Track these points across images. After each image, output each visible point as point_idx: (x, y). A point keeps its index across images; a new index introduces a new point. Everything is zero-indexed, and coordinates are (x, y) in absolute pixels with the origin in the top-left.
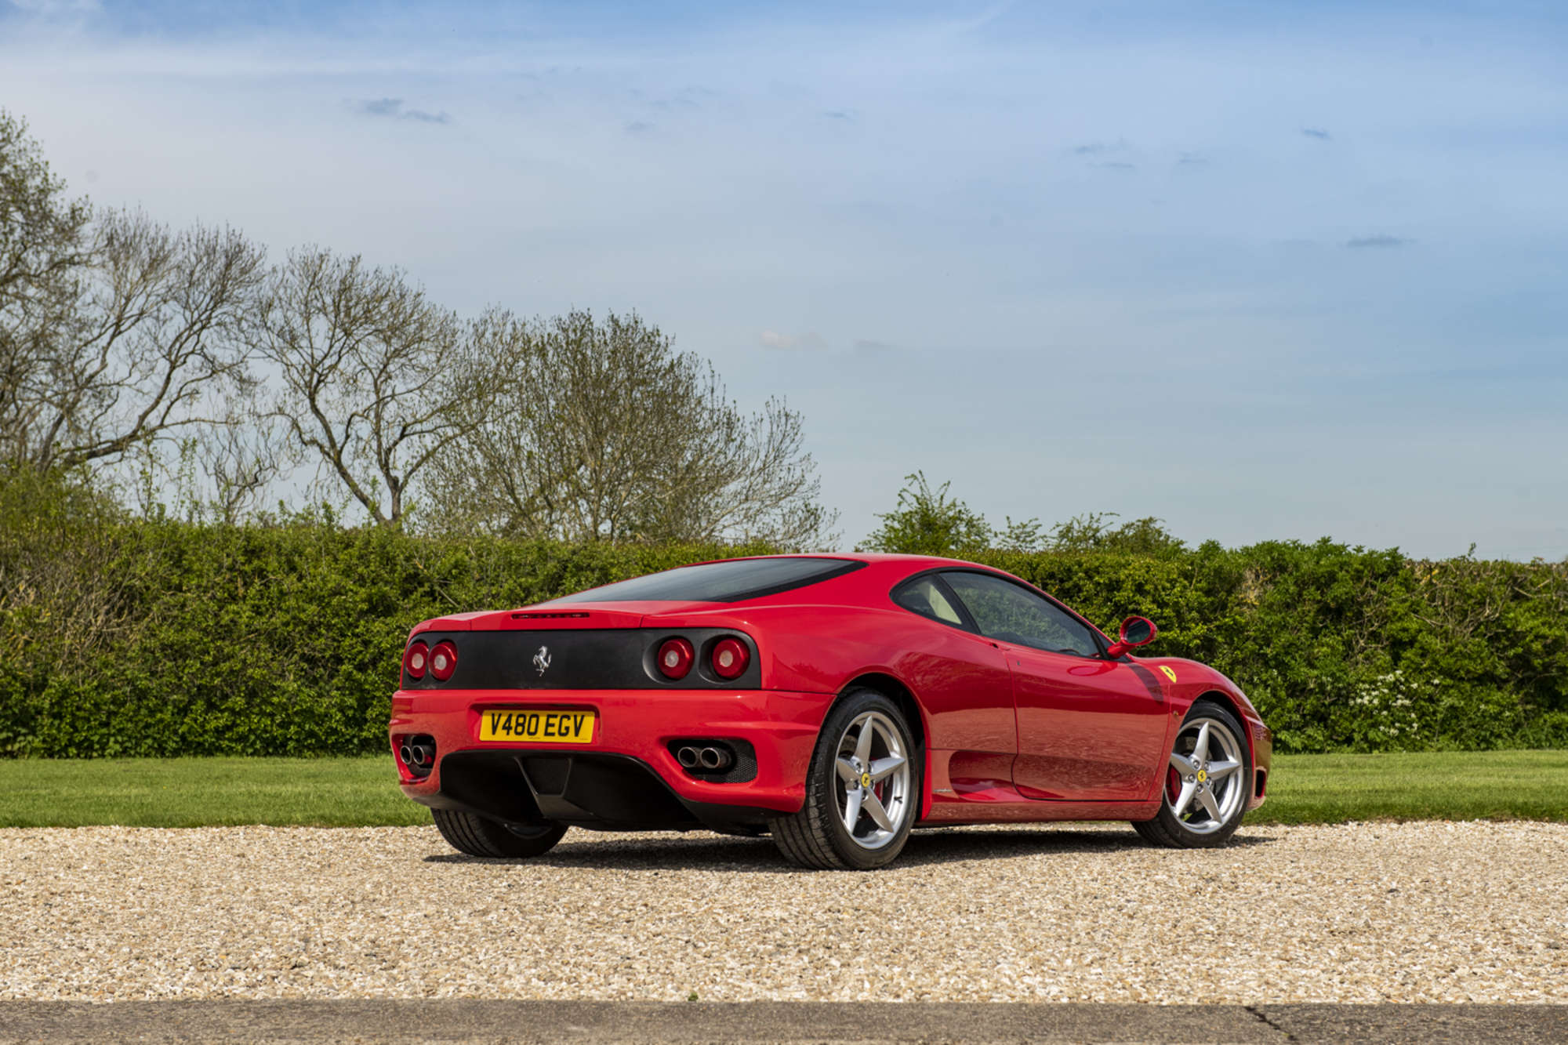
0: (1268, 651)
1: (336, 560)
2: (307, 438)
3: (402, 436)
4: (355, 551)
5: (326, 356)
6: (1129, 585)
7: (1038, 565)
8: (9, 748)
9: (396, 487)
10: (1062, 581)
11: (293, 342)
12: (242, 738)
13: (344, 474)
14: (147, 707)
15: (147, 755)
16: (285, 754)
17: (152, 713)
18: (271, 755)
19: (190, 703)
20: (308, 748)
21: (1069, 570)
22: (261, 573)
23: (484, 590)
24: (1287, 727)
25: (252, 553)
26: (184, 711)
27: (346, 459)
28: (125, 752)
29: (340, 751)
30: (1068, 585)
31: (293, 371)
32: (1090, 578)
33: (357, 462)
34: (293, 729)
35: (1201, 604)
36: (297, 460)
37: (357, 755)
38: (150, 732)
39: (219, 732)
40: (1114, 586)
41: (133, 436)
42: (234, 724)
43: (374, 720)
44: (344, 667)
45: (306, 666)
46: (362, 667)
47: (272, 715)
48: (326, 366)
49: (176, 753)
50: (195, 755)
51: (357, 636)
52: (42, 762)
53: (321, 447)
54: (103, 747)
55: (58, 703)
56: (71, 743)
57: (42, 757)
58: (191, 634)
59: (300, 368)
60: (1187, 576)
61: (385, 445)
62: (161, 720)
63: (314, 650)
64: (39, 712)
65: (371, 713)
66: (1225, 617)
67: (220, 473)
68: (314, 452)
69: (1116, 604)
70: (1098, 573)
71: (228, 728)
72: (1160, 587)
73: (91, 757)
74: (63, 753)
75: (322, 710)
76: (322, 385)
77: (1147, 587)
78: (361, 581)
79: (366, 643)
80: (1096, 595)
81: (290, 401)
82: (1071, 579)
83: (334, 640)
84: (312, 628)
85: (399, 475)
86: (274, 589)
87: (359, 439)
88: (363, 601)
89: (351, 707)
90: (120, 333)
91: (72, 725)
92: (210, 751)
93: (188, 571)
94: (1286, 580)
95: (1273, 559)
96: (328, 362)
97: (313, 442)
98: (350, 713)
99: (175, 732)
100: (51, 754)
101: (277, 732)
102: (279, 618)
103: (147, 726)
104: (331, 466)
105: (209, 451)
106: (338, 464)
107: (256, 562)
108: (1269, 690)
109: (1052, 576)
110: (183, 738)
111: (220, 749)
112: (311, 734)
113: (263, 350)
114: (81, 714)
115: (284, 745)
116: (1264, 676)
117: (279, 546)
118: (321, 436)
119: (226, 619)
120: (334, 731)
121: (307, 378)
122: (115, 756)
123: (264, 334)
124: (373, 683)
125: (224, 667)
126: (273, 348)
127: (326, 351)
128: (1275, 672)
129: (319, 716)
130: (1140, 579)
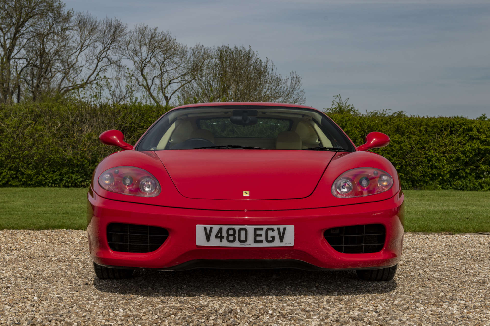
2: (140, 84)
3: (169, 84)
5: (146, 59)
6: (475, 129)
7: (443, 122)
8: (83, 184)
9: (167, 99)
10: (451, 128)
11: (136, 54)
13: (151, 95)
21: (453, 124)
30: (453, 129)
31: (136, 63)
32: (461, 126)
40: (471, 130)
41: (86, 83)
48: (146, 61)
53: (145, 87)
59: (138, 62)
69: (471, 136)
70: (464, 125)
72: (485, 130)
76: (145, 67)
80: (463, 133)
81: (136, 72)
82: (454, 127)
90: (82, 51)
96: (147, 60)
97: (143, 85)
109: (447, 126)
113: (127, 57)
118: (145, 83)
121: (140, 65)
123: (127, 52)
126: (130, 56)
127: (146, 56)
130: (479, 127)
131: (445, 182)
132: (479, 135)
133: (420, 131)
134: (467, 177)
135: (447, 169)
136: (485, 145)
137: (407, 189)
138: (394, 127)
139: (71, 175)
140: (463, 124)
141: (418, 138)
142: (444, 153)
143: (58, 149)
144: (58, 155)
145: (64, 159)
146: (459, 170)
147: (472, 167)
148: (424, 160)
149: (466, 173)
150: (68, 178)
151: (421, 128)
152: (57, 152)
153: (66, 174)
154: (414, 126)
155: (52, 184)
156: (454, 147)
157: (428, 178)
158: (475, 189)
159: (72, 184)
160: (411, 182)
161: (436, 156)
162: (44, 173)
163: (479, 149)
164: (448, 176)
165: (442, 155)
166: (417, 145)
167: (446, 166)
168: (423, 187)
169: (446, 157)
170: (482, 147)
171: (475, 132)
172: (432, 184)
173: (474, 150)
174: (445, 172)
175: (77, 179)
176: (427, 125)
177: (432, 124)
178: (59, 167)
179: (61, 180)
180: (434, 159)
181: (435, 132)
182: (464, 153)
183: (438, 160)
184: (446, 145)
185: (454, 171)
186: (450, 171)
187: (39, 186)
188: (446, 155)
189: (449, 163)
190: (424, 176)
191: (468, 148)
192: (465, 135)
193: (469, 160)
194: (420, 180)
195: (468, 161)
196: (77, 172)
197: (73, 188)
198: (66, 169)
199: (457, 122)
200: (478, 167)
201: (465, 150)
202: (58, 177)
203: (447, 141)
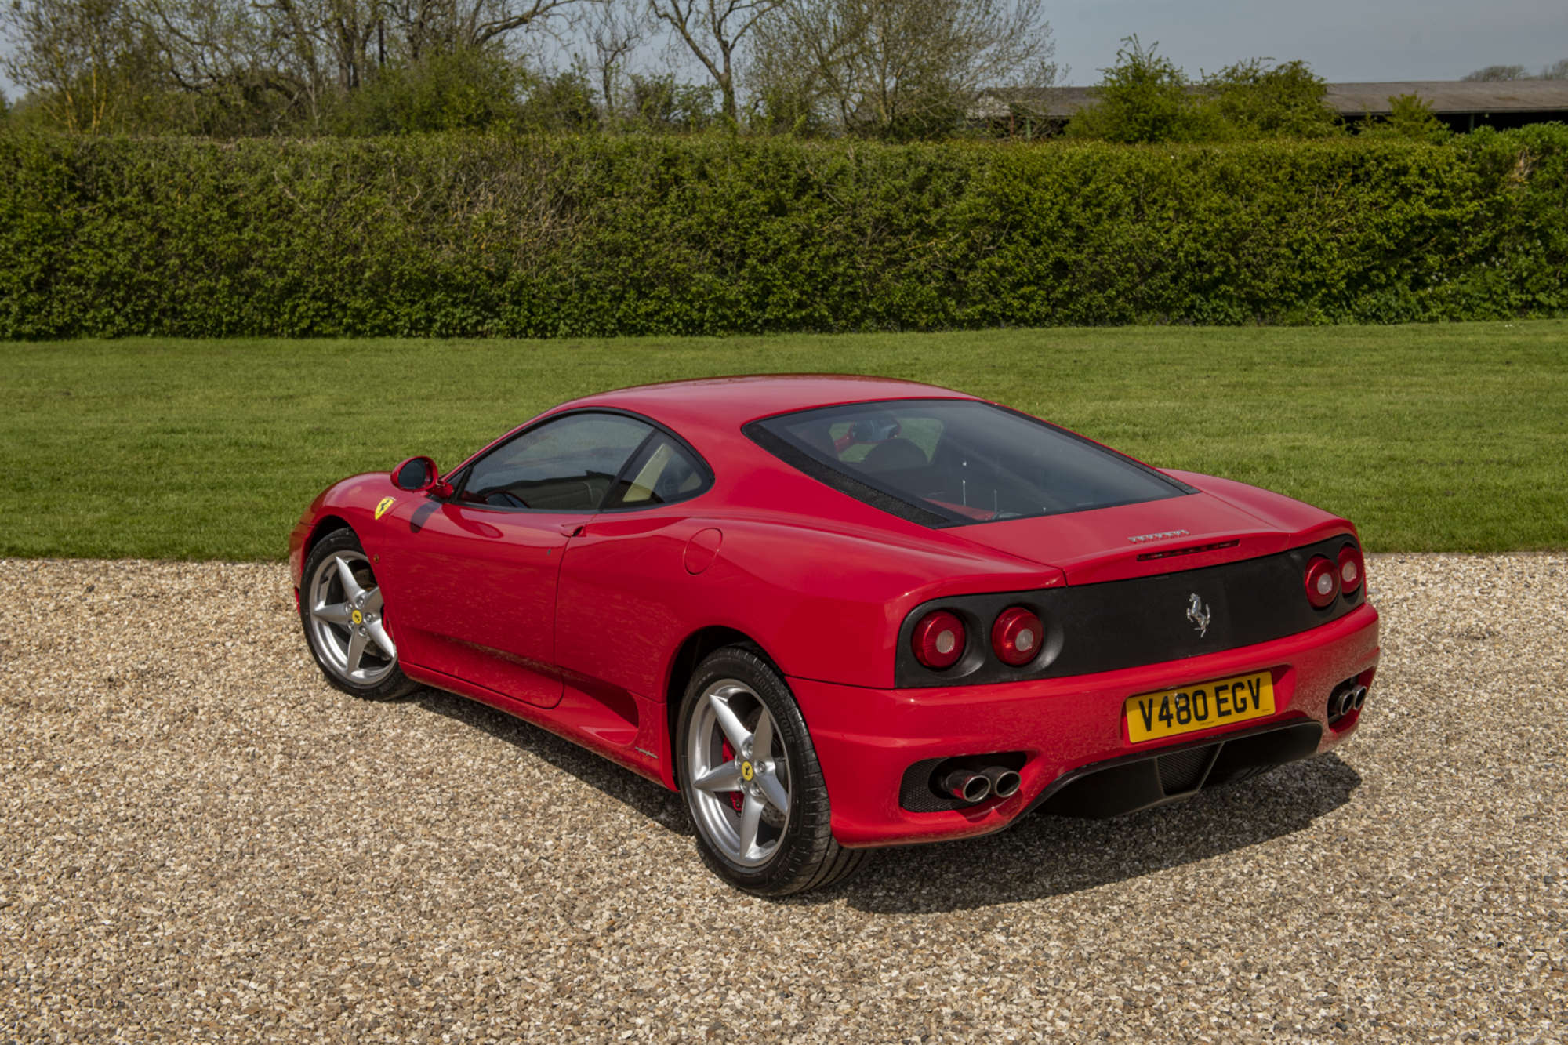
0: (1534, 224)
1: (740, 168)
2: (661, 13)
3: (731, 10)
4: (754, 159)
6: (1414, 170)
8: (479, 329)
9: (726, 48)
10: (1355, 168)
12: (667, 320)
13: (689, 40)
14: (589, 296)
15: (590, 336)
16: (702, 333)
17: (593, 300)
18: (692, 334)
19: (624, 292)
20: (722, 327)
21: (1362, 159)
22: (678, 180)
23: (865, 192)
24: (1543, 290)
25: (670, 162)
26: (618, 298)
27: (689, 27)
28: (573, 334)
29: (747, 330)
30: (1361, 171)
32: (1380, 164)
33: (698, 31)
34: (708, 313)
35: (1474, 183)
36: (655, 29)
37: (762, 333)
38: (595, 314)
39: (649, 316)
40: (1404, 171)
41: (534, 13)
42: (662, 310)
43: (776, 305)
44: (749, 261)
45: (718, 260)
46: (764, 261)
47: (691, 302)
49: (613, 334)
50: (630, 334)
51: (758, 233)
52: (508, 341)
53: (672, 19)
54: (556, 329)
55: (519, 292)
56: (529, 325)
57: (506, 337)
58: (623, 235)
60: (1462, 158)
61: (718, 17)
62: (602, 307)
63: (725, 245)
64: (502, 299)
65: (772, 299)
66: (1495, 194)
67: (599, 41)
68: (666, 25)
69: (1403, 187)
70: (1387, 160)
71: (657, 312)
73: (546, 337)
74: (523, 334)
75: (732, 297)
77: (1429, 171)
78: (761, 185)
79: (766, 240)
80: (1385, 180)
82: (1362, 166)
83: (741, 238)
84: (723, 228)
85: (730, 41)
86: (688, 193)
87: (698, 12)
88: (764, 203)
89: (755, 294)
91: (530, 311)
92: (643, 332)
93: (618, 179)
94: (1555, 162)
95: (1543, 141)
97: (666, 15)
98: (755, 299)
99: (613, 316)
100: (514, 335)
101: (695, 315)
102: (696, 218)
103: (590, 311)
104: (679, 34)
105: (590, 24)
106: (683, 31)
107: (672, 170)
108: (1531, 258)
109: (1347, 164)
110: (619, 321)
111: (648, 329)
112: (723, 317)
114: (536, 301)
115: (701, 325)
116: (1527, 246)
117: (691, 155)
118: (671, 10)
119: (650, 223)
120: (741, 314)
122: (567, 335)
124: (773, 274)
125: (651, 262)
128: (1539, 243)
129: (730, 302)
130: (1424, 165)
131: (1336, 299)
132: (1425, 183)
133: (1276, 180)
134: (1392, 284)
135: (1339, 270)
136: (1437, 206)
137: (1239, 324)
138: (1212, 174)
139: (451, 309)
140: (1386, 158)
141: (1270, 198)
142: (1335, 230)
143: (418, 252)
144: (419, 265)
145: (432, 272)
146: (1371, 269)
147: (1406, 261)
148: (1283, 251)
149: (1388, 277)
150: (446, 315)
151: (1280, 174)
152: (416, 256)
153: (440, 306)
154: (1264, 167)
155: (411, 329)
156: (1361, 215)
157: (1293, 294)
158: (1405, 315)
159: (454, 329)
160: (1250, 303)
161: (1314, 239)
162: (393, 305)
163: (1422, 217)
164: (1342, 285)
165: (1329, 235)
166: (1269, 213)
167: (1339, 263)
168: (1279, 317)
169: (1338, 241)
170: (1431, 213)
171: (1413, 178)
172: (1301, 308)
173: (1411, 221)
174: (1336, 277)
175: (465, 319)
176: (1294, 164)
177: (1308, 163)
178: (423, 290)
179: (431, 321)
180: (1310, 247)
181: (1314, 183)
182: (1385, 229)
183: (1319, 249)
184: (1340, 213)
185: (1359, 274)
186: (1349, 273)
187: (382, 335)
188: (1339, 236)
189: (1345, 254)
190: (1282, 289)
191: (1394, 215)
192: (1388, 184)
193: (1397, 245)
194: (1274, 301)
195: (1393, 247)
196: (465, 301)
197: (456, 339)
198: (438, 297)
199: (1371, 152)
200: (1418, 261)
201: (1387, 222)
202: (424, 314)
203: (1341, 203)
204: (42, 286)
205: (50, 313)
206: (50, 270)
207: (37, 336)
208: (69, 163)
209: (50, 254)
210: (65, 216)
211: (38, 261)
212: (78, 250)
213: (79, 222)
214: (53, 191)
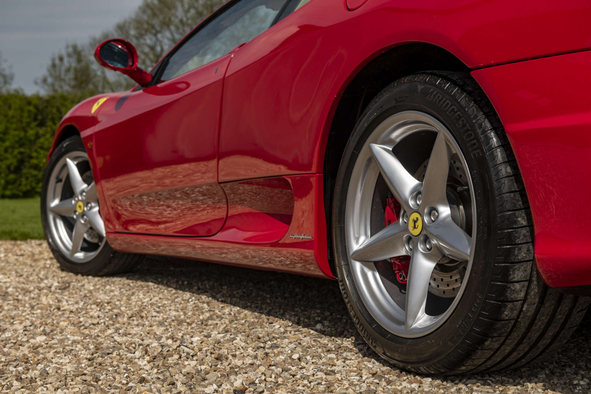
204: (17, 170)
205: (20, 185)
206: (21, 162)
207: (14, 197)
208: (36, 107)
209: (21, 153)
210: (31, 133)
211: (15, 157)
212: (36, 151)
213: (37, 136)
214: (25, 120)
